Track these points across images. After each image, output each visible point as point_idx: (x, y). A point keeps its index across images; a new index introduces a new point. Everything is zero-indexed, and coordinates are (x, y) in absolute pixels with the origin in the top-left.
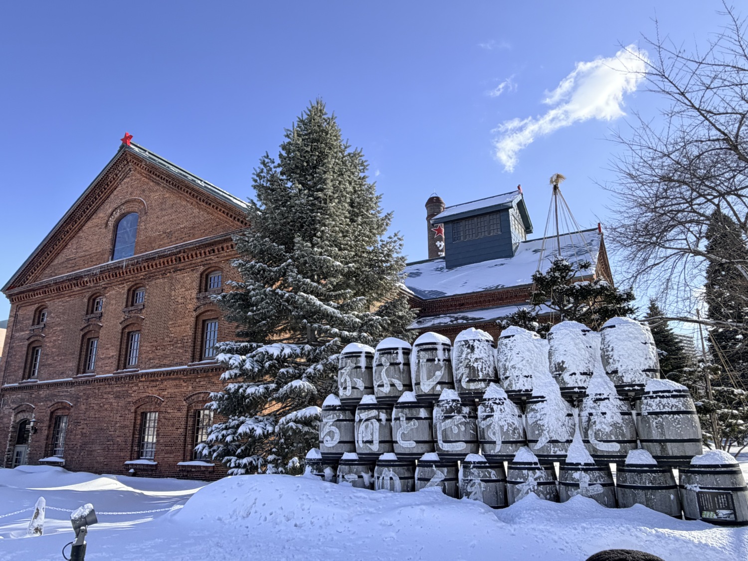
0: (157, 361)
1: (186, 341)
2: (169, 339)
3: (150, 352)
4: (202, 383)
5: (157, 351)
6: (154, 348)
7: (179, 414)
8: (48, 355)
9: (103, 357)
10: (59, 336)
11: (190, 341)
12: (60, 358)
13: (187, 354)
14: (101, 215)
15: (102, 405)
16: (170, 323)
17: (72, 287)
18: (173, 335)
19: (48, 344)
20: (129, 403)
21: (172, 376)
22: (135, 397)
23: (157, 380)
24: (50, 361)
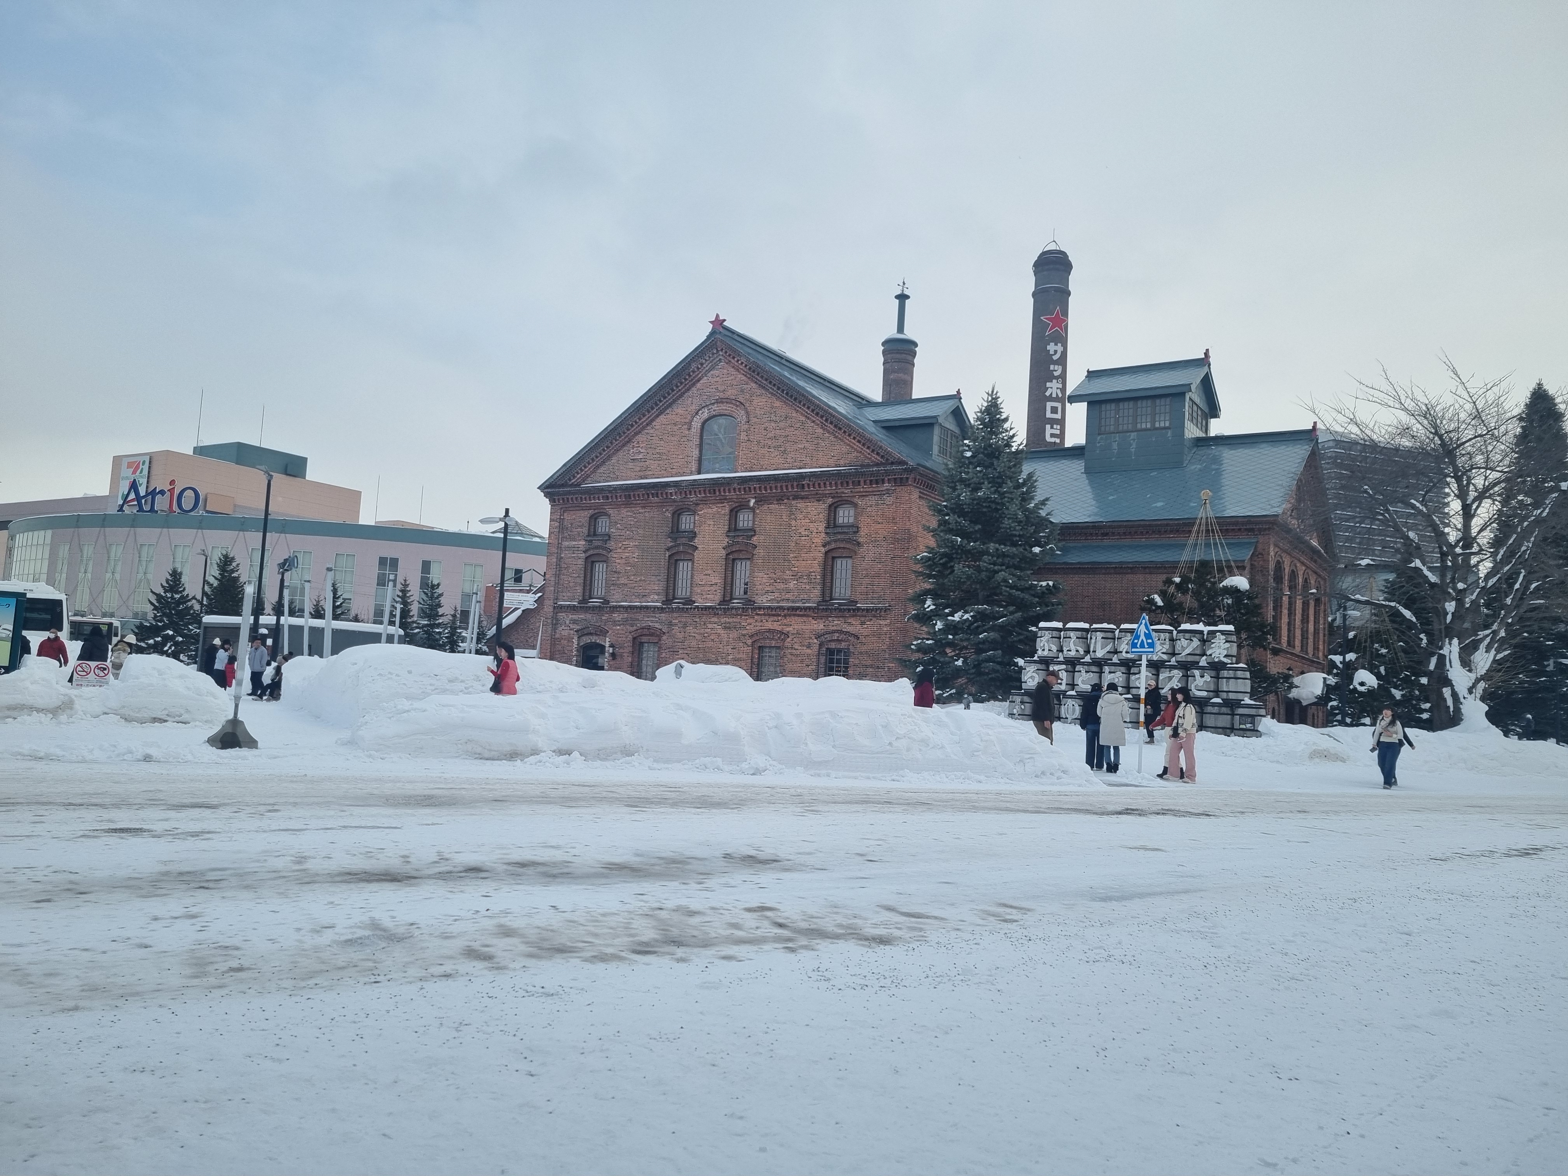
0: (776, 595)
1: (814, 577)
2: (791, 573)
3: (768, 584)
4: (836, 622)
5: (775, 584)
6: (773, 581)
7: (809, 651)
8: (619, 573)
9: (703, 583)
10: (633, 553)
11: (818, 577)
12: (639, 579)
13: (816, 591)
14: (680, 411)
15: (706, 635)
16: (792, 555)
17: (648, 497)
18: (796, 569)
19: (617, 561)
20: (744, 635)
21: (798, 612)
22: (751, 629)
23: (780, 615)
24: (623, 580)
